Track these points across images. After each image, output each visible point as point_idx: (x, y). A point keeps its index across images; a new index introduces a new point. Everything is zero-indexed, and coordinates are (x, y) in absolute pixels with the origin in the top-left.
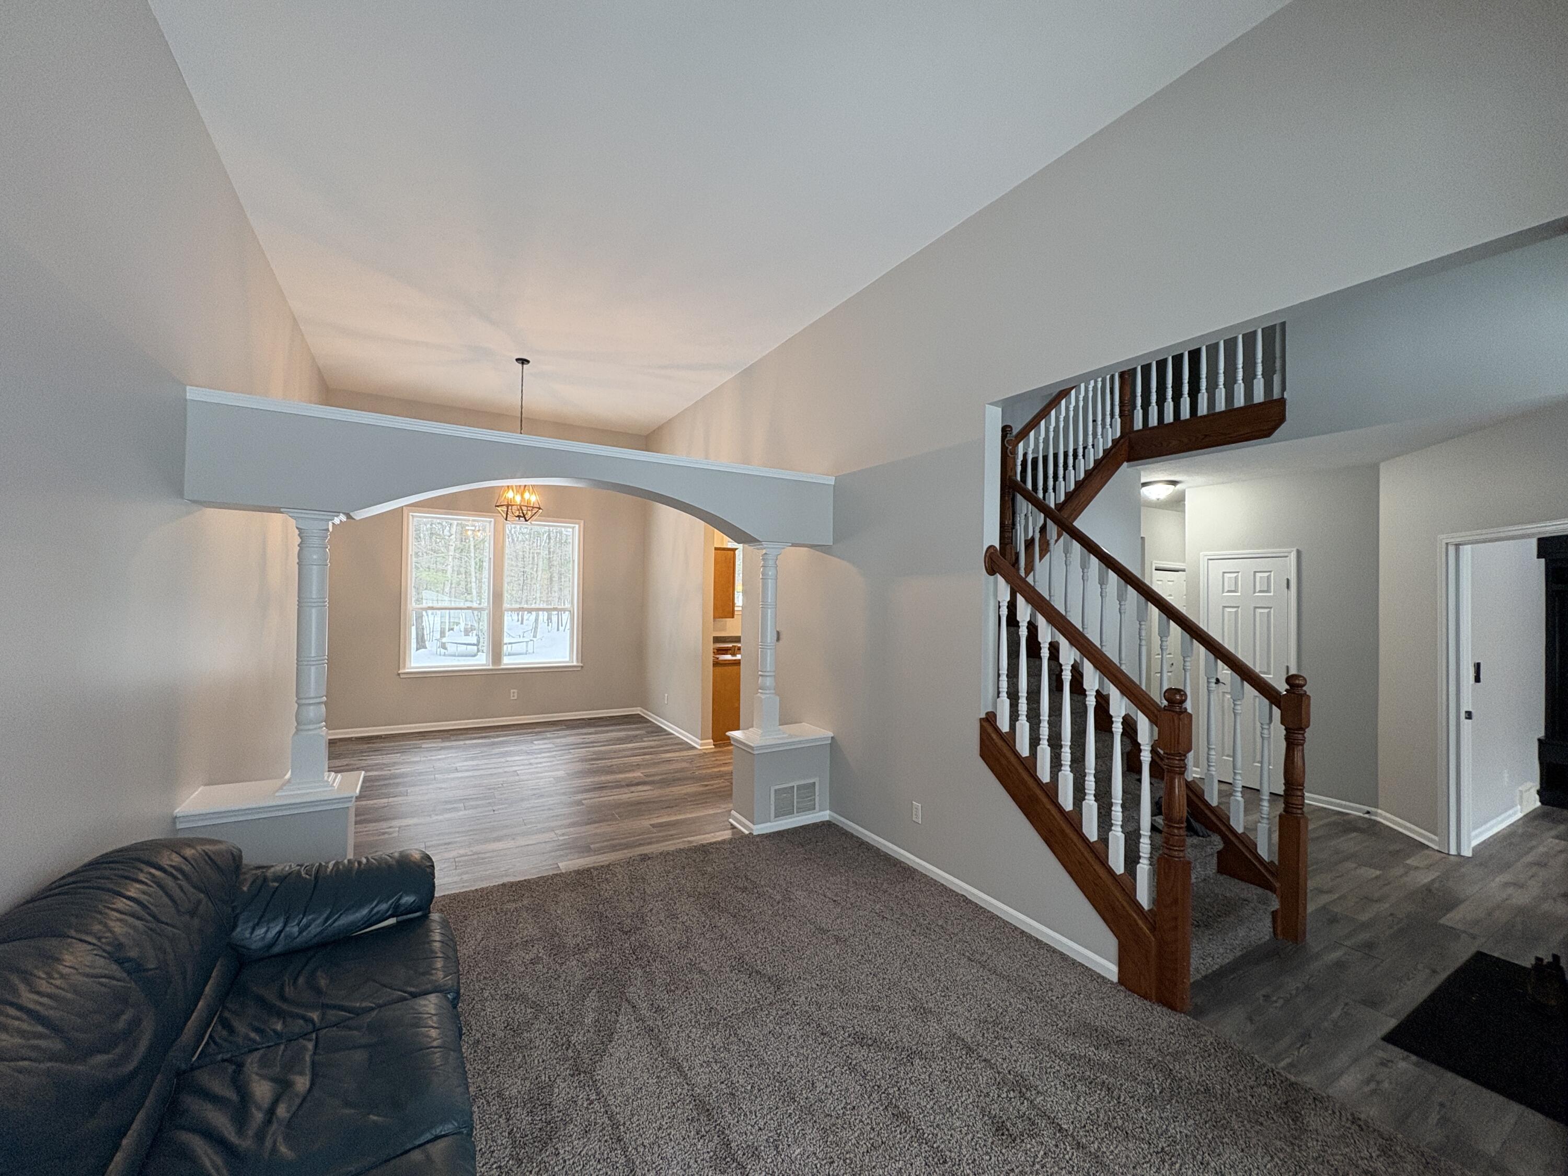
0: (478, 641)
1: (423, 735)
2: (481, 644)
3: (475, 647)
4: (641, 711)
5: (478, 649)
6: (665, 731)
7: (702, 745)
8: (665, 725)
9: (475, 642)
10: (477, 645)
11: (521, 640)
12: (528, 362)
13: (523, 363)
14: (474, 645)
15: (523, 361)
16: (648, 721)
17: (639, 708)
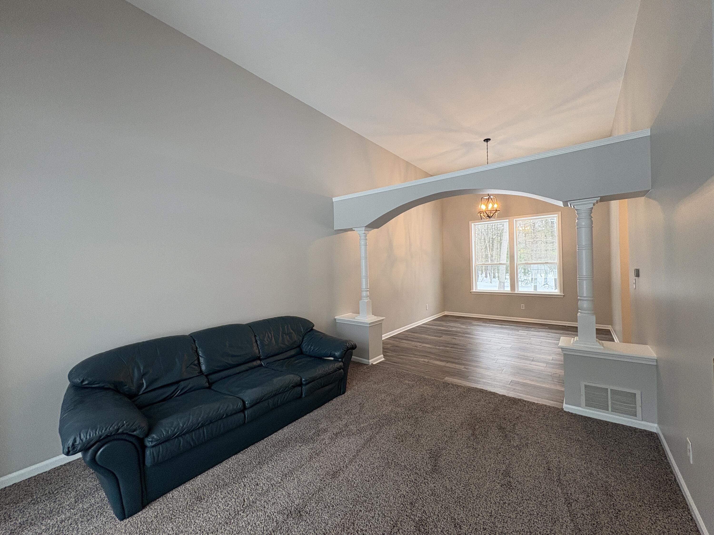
12: (490, 139)
13: (487, 141)
15: (487, 140)
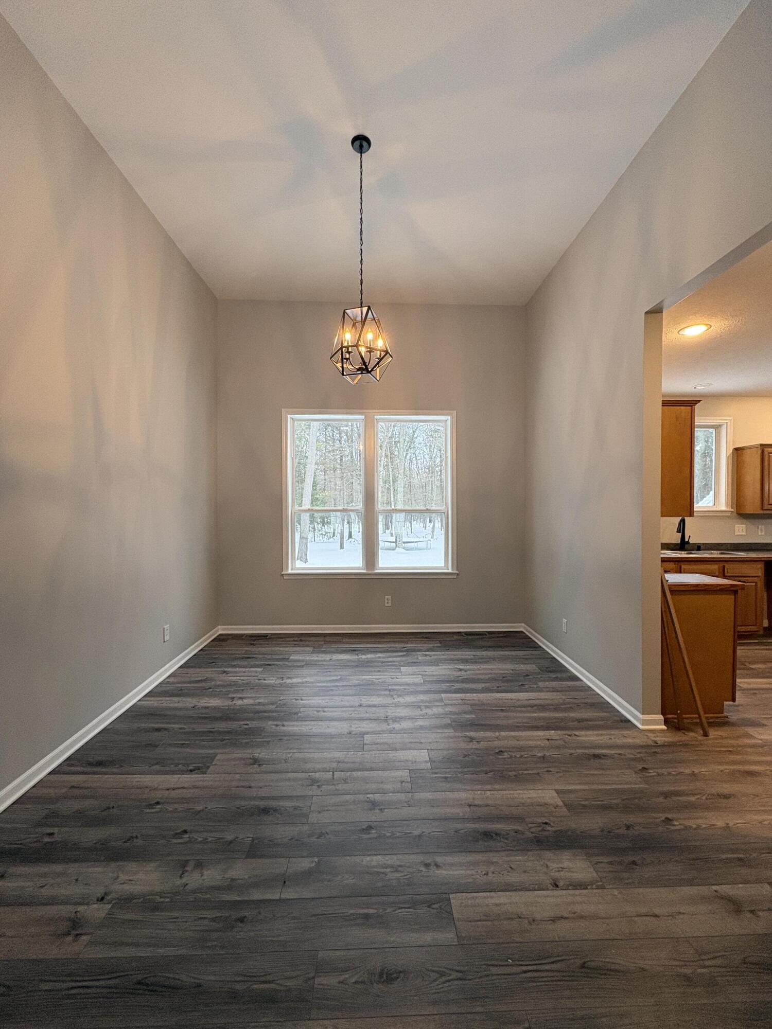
0: (396, 540)
1: (301, 639)
2: (398, 542)
3: (395, 544)
4: (525, 628)
5: (396, 545)
6: (567, 670)
7: (644, 722)
8: (562, 658)
9: (394, 541)
10: (396, 542)
11: (424, 539)
14: (394, 542)
16: (537, 647)
17: (523, 624)
